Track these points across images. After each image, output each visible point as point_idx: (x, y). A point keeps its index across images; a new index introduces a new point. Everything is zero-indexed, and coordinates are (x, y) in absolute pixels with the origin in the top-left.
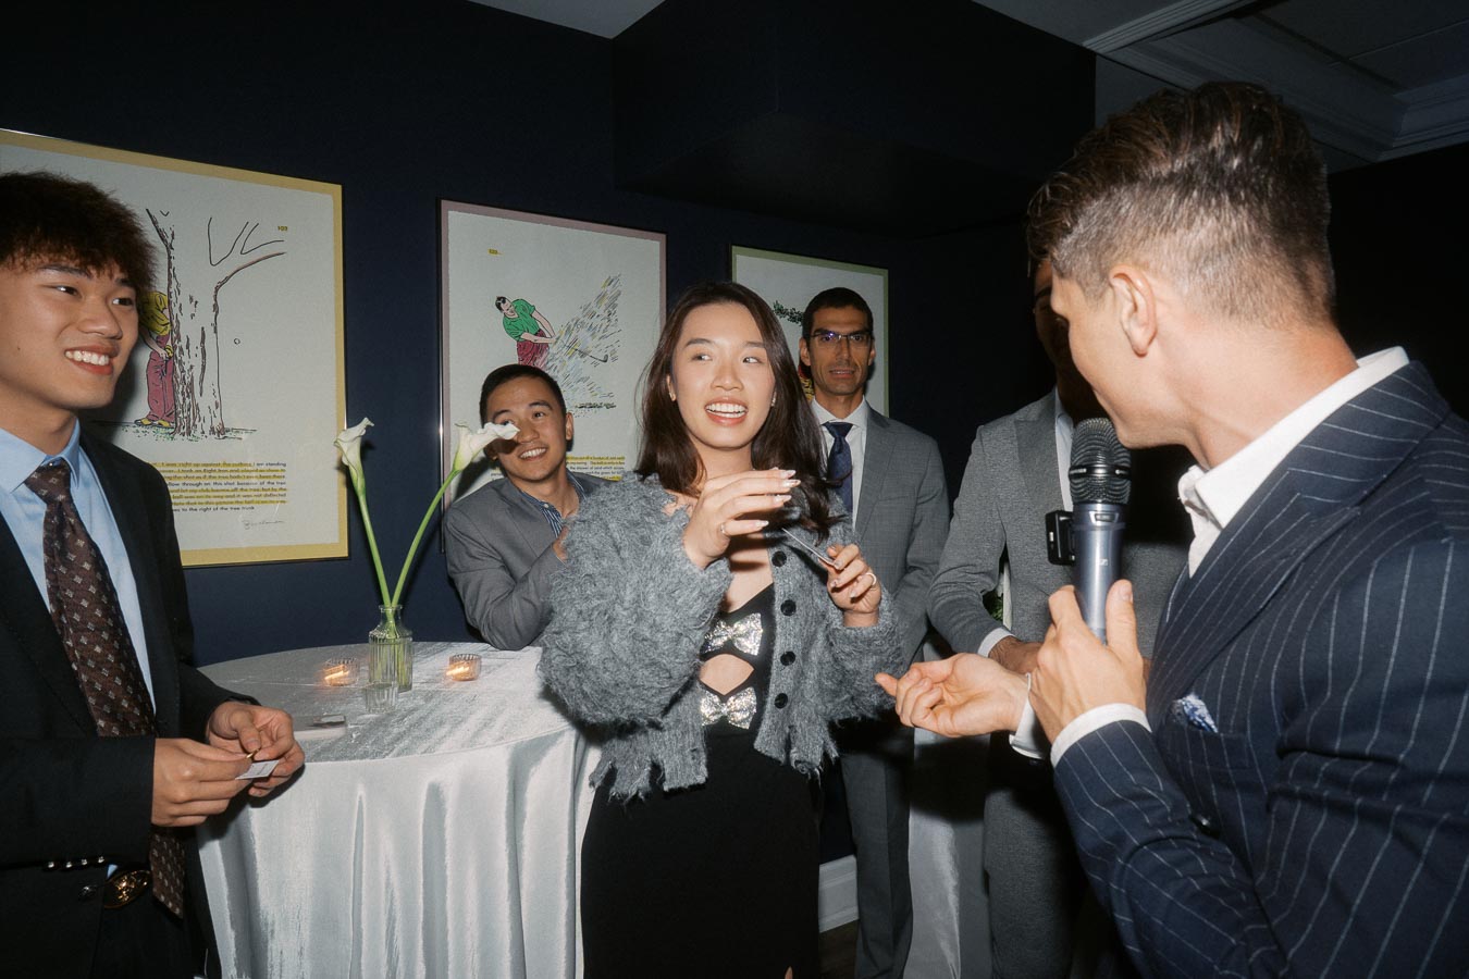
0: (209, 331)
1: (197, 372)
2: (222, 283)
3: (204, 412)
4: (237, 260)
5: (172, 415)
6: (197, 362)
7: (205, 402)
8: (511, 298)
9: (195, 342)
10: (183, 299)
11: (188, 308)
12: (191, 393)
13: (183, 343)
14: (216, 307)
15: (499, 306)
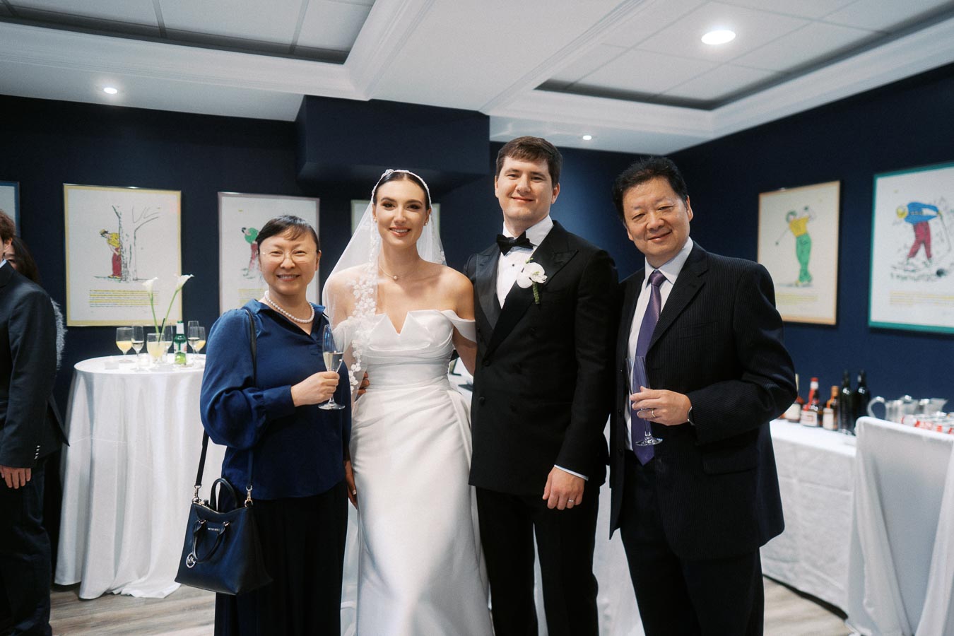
0: (133, 246)
1: (128, 260)
2: (137, 229)
3: (131, 273)
4: (143, 221)
5: (120, 274)
6: (129, 256)
7: (131, 270)
8: (248, 227)
9: (128, 249)
10: (124, 235)
11: (126, 238)
12: (126, 267)
13: (124, 250)
14: (135, 238)
15: (243, 231)
